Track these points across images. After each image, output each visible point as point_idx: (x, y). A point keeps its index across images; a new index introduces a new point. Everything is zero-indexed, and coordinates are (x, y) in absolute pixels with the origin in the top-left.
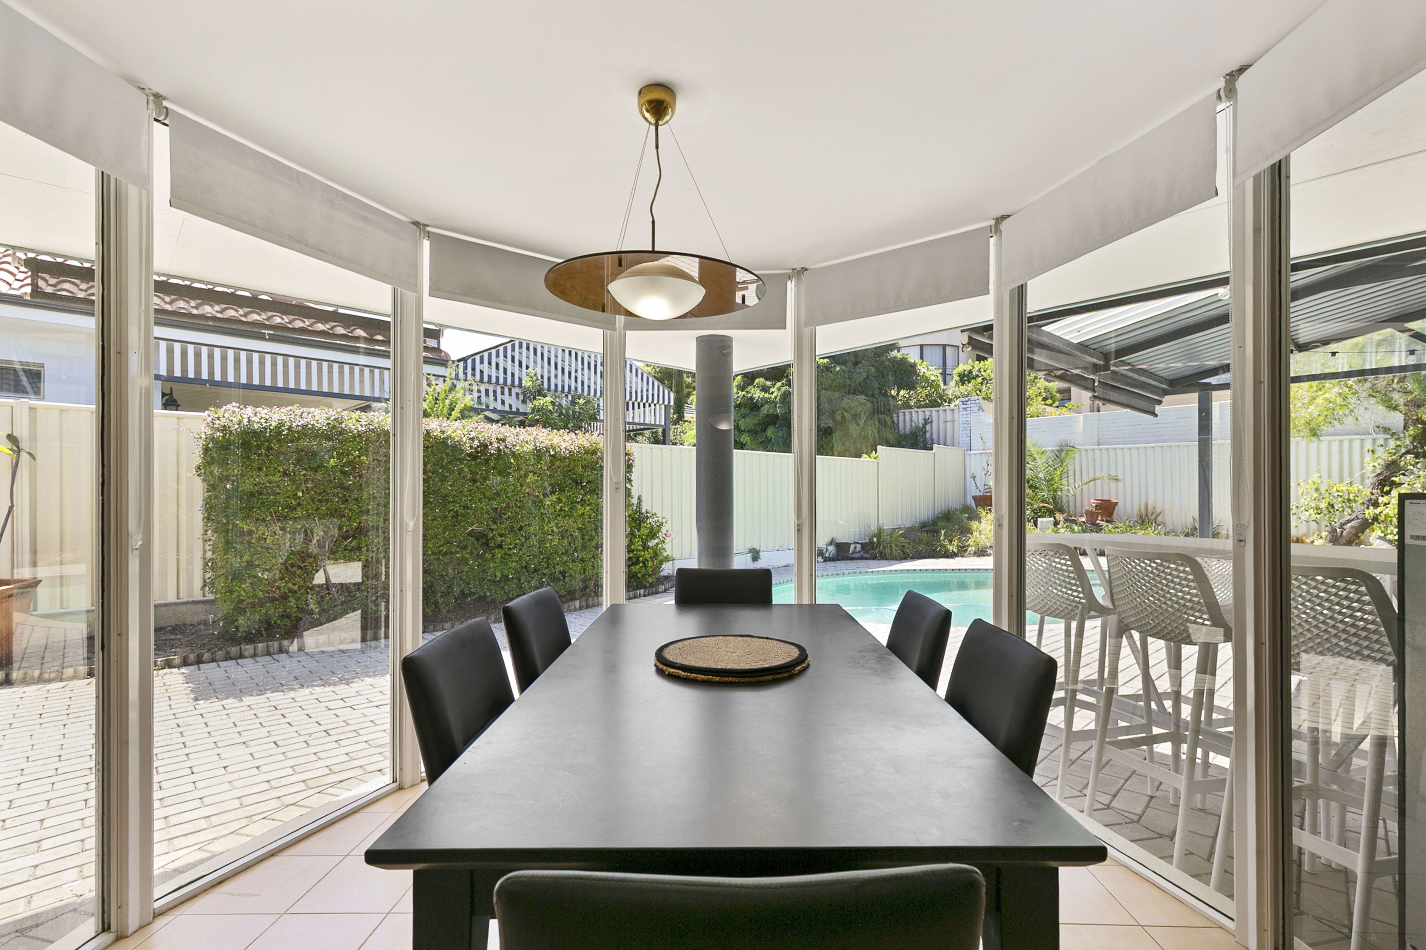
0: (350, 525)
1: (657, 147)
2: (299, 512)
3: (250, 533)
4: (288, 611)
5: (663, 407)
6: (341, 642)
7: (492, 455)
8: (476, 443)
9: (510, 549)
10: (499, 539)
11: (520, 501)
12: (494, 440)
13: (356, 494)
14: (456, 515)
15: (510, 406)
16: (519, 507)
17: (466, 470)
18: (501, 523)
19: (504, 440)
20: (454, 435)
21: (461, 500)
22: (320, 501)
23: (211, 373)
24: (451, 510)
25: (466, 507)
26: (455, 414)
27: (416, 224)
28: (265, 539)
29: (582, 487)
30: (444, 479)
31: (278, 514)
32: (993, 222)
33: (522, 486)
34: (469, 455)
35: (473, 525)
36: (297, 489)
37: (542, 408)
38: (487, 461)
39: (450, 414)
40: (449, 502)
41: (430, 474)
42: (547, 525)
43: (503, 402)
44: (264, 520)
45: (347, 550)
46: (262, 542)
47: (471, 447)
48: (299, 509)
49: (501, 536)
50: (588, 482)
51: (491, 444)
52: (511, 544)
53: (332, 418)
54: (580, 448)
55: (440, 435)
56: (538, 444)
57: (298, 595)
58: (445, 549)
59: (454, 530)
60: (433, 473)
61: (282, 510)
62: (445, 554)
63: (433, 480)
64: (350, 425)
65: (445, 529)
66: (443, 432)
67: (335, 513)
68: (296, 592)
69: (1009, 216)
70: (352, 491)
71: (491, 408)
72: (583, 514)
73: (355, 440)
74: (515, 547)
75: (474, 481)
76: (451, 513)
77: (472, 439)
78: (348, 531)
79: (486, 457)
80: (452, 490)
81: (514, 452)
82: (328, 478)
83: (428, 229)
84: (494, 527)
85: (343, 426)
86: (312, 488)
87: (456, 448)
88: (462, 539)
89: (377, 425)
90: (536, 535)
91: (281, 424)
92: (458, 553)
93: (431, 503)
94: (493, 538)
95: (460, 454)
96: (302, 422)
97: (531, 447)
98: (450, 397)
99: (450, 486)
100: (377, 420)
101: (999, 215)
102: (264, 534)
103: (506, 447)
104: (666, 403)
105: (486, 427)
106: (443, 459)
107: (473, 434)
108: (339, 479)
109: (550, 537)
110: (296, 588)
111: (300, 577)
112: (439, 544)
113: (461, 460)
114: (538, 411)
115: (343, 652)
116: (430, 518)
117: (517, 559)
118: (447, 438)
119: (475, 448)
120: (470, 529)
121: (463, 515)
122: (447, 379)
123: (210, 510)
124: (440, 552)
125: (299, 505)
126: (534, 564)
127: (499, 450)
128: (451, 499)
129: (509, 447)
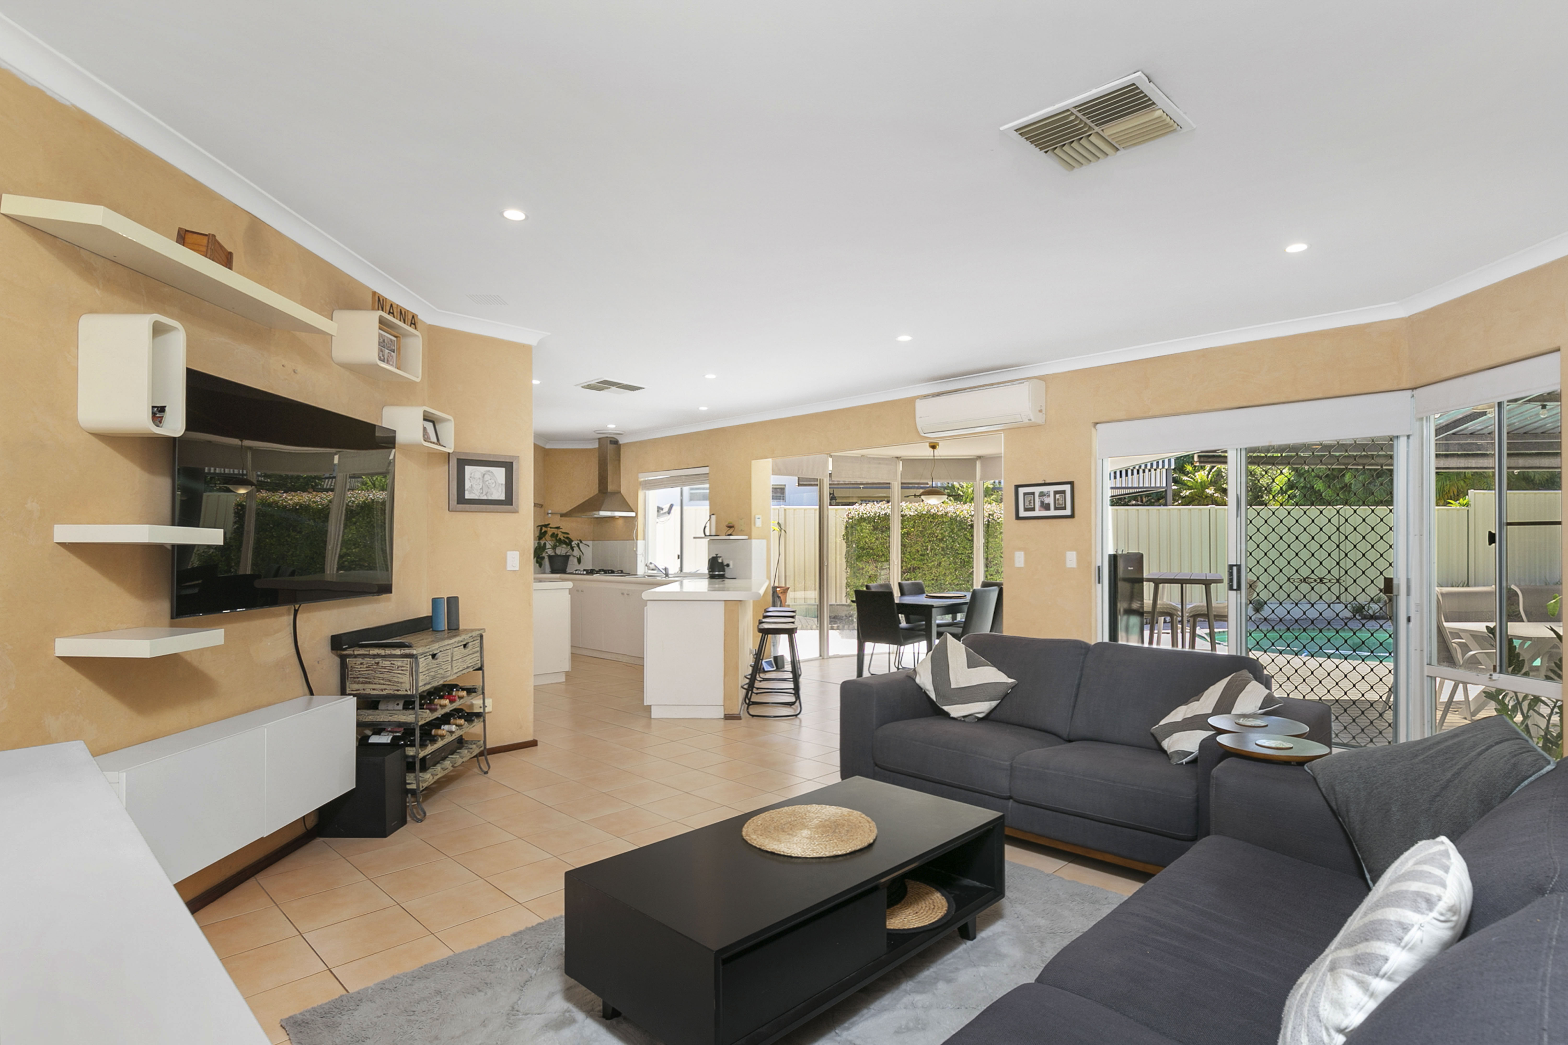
0: (907, 566)
3: (863, 569)
5: (1164, 471)
19: (992, 515)
40: (959, 554)
41: (947, 538)
44: (868, 563)
70: (907, 548)
83: (901, 458)
93: (948, 554)
104: (1166, 467)
121: (968, 562)
123: (848, 555)
125: (883, 555)
127: (989, 521)
128: (960, 552)
129: (996, 519)
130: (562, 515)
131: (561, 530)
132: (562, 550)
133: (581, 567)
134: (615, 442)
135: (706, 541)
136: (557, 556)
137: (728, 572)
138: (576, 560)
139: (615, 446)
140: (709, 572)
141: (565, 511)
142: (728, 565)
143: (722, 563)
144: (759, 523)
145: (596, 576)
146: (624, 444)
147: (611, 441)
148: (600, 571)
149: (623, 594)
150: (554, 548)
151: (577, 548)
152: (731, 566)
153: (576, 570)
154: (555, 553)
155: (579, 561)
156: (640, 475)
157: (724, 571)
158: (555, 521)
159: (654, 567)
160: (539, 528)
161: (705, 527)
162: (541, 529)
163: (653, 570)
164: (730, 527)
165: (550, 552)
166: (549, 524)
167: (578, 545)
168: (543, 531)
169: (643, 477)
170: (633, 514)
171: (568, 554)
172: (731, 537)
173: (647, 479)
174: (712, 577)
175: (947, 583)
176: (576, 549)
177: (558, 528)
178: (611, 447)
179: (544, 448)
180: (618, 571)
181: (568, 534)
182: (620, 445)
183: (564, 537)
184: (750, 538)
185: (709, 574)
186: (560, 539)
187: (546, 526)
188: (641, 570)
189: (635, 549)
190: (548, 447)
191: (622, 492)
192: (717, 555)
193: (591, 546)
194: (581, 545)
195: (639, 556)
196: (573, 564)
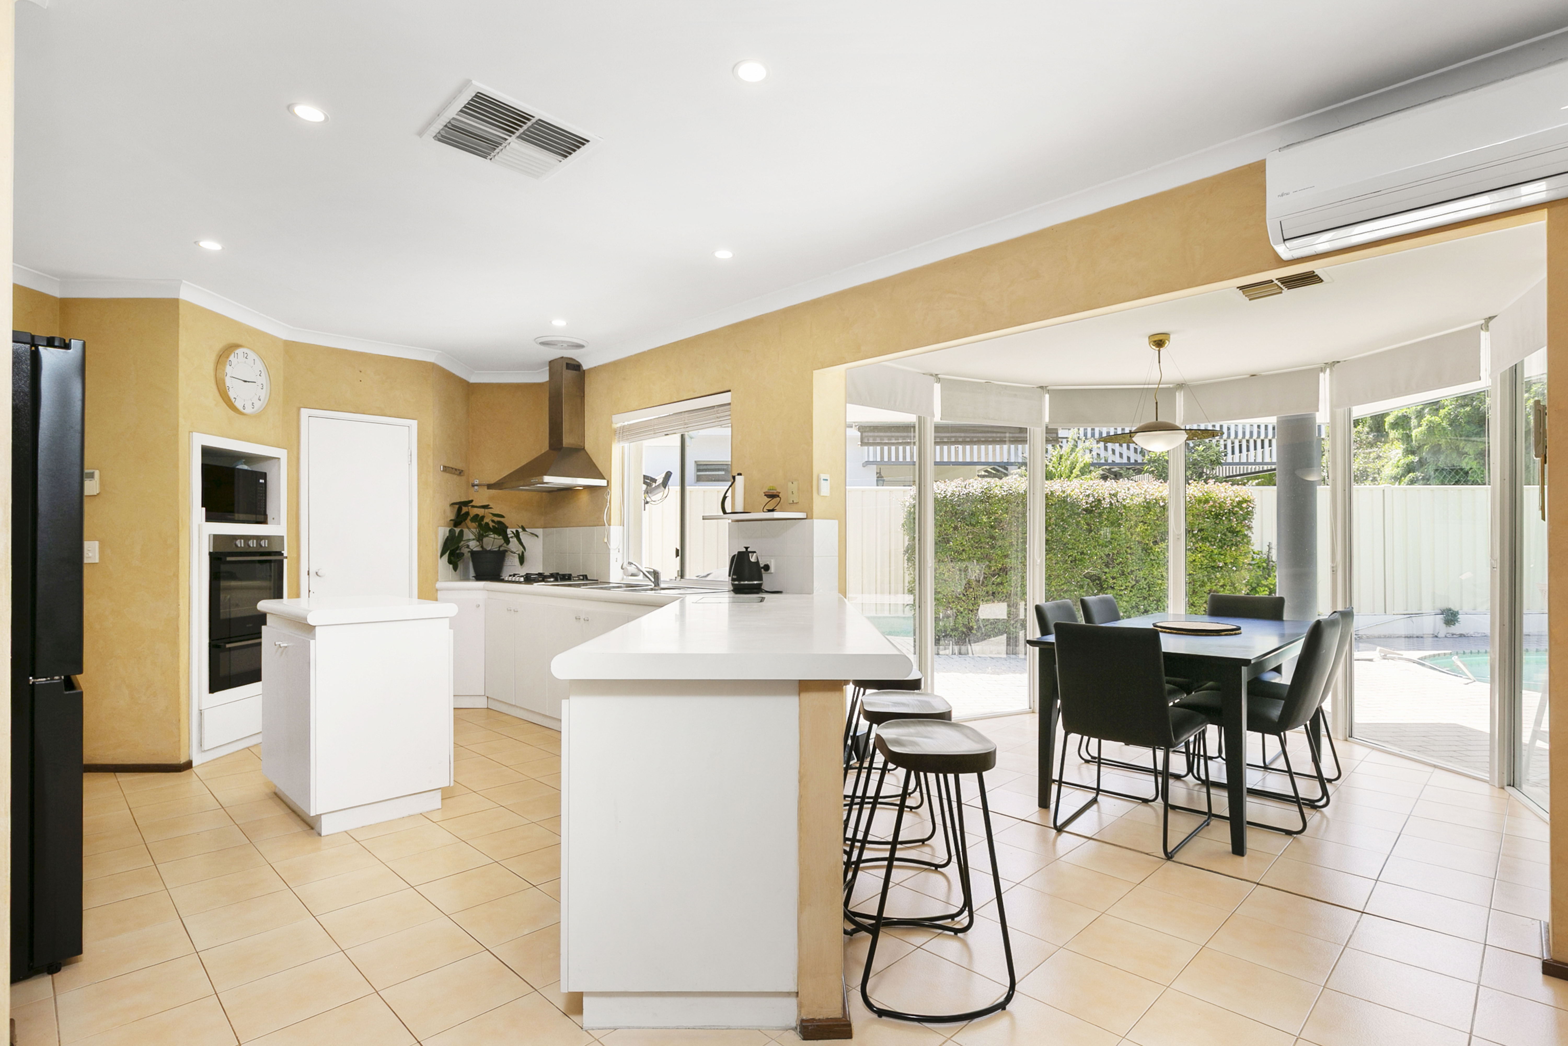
1: (1159, 362)
2: (964, 556)
4: (957, 626)
6: (991, 652)
7: (1104, 508)
8: (1091, 499)
9: (1121, 590)
10: (1111, 581)
11: (1131, 549)
12: (1107, 495)
13: (1000, 543)
14: (1074, 561)
15: (1129, 458)
16: (1130, 554)
17: (1082, 522)
18: (1113, 568)
19: (1115, 495)
20: (1072, 493)
21: (1078, 547)
22: (976, 547)
23: (904, 457)
24: (1071, 556)
25: (1082, 553)
26: (1076, 472)
27: (1041, 387)
28: (944, 574)
29: (1194, 535)
30: (1064, 530)
31: (952, 557)
32: (1483, 321)
33: (1132, 534)
34: (1086, 510)
35: (1088, 568)
36: (963, 539)
37: (1159, 460)
38: (1100, 514)
39: (1071, 473)
40: (1069, 549)
41: (1054, 527)
42: (1156, 570)
43: (1121, 455)
45: (993, 584)
46: (942, 576)
47: (1087, 503)
48: (964, 553)
49: (1113, 578)
50: (1200, 530)
51: (1104, 499)
52: (1122, 586)
53: (985, 487)
54: (1190, 497)
55: (1061, 494)
56: (1147, 497)
57: (964, 614)
58: (1065, 587)
59: (1073, 572)
60: (1056, 526)
61: (954, 554)
62: (1066, 591)
63: (1056, 531)
64: (997, 491)
65: (1066, 570)
66: (1064, 492)
67: (987, 557)
68: (962, 613)
69: (1496, 316)
70: (998, 540)
71: (1110, 461)
72: (1194, 561)
73: (1000, 502)
74: (1126, 589)
75: (1090, 531)
76: (1070, 558)
77: (1088, 496)
78: (995, 570)
79: (1099, 511)
80: (1071, 539)
81: (1124, 506)
82: (982, 531)
83: (1048, 388)
84: (1107, 570)
85: (992, 492)
86: (972, 538)
87: (1074, 505)
88: (1079, 579)
89: (1014, 490)
90: (1145, 579)
91: (953, 494)
92: (1076, 591)
93: (1054, 549)
94: (1105, 581)
95: (1078, 509)
96: (966, 492)
97: (1141, 500)
98: (1071, 457)
99: (1070, 535)
100: (1014, 486)
101: (1487, 316)
102: (943, 571)
103: (1118, 501)
105: (1101, 484)
106: (1063, 514)
107: (1088, 492)
108: (990, 532)
109: (1160, 582)
110: (962, 609)
111: (964, 602)
112: (1061, 583)
113: (1079, 515)
114: (1154, 461)
115: (992, 658)
116: (1054, 562)
117: (1128, 599)
118: (1067, 496)
119: (1090, 504)
120: (1086, 571)
121: (1080, 560)
122: (1069, 440)
124: (1062, 589)
126: (1144, 605)
127: (1111, 504)
128: (1070, 547)
129: (1121, 501)
130: (490, 486)
131: (490, 511)
132: (492, 542)
133: (523, 571)
134: (574, 366)
135: (726, 523)
136: (484, 551)
137: (767, 582)
138: (516, 561)
139: (577, 372)
140: (733, 580)
141: (493, 481)
142: (767, 568)
143: (757, 563)
144: (825, 489)
145: (537, 587)
146: (590, 370)
147: (567, 364)
148: (552, 575)
149: (578, 619)
150: (480, 538)
151: (515, 539)
152: (772, 569)
153: (514, 575)
154: (482, 547)
155: (522, 560)
156: (615, 418)
157: (761, 579)
158: (481, 497)
159: (635, 571)
160: (457, 506)
161: (725, 498)
162: (460, 510)
163: (633, 575)
164: (772, 496)
165: (474, 545)
166: (472, 501)
167: (517, 535)
168: (463, 512)
169: (620, 421)
170: (602, 483)
171: (501, 549)
172: (776, 515)
173: (626, 423)
174: (738, 590)
175: (1053, 589)
176: (514, 541)
177: (485, 507)
178: (568, 374)
179: (467, 383)
180: (579, 576)
181: (502, 517)
182: (584, 371)
183: (493, 521)
184: (810, 517)
185: (733, 585)
186: (487, 524)
187: (466, 503)
188: (616, 576)
189: (606, 541)
190: (473, 380)
191: (588, 447)
192: (747, 548)
193: (541, 536)
194: (522, 536)
195: (612, 552)
196: (512, 565)
